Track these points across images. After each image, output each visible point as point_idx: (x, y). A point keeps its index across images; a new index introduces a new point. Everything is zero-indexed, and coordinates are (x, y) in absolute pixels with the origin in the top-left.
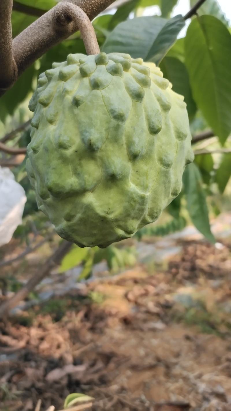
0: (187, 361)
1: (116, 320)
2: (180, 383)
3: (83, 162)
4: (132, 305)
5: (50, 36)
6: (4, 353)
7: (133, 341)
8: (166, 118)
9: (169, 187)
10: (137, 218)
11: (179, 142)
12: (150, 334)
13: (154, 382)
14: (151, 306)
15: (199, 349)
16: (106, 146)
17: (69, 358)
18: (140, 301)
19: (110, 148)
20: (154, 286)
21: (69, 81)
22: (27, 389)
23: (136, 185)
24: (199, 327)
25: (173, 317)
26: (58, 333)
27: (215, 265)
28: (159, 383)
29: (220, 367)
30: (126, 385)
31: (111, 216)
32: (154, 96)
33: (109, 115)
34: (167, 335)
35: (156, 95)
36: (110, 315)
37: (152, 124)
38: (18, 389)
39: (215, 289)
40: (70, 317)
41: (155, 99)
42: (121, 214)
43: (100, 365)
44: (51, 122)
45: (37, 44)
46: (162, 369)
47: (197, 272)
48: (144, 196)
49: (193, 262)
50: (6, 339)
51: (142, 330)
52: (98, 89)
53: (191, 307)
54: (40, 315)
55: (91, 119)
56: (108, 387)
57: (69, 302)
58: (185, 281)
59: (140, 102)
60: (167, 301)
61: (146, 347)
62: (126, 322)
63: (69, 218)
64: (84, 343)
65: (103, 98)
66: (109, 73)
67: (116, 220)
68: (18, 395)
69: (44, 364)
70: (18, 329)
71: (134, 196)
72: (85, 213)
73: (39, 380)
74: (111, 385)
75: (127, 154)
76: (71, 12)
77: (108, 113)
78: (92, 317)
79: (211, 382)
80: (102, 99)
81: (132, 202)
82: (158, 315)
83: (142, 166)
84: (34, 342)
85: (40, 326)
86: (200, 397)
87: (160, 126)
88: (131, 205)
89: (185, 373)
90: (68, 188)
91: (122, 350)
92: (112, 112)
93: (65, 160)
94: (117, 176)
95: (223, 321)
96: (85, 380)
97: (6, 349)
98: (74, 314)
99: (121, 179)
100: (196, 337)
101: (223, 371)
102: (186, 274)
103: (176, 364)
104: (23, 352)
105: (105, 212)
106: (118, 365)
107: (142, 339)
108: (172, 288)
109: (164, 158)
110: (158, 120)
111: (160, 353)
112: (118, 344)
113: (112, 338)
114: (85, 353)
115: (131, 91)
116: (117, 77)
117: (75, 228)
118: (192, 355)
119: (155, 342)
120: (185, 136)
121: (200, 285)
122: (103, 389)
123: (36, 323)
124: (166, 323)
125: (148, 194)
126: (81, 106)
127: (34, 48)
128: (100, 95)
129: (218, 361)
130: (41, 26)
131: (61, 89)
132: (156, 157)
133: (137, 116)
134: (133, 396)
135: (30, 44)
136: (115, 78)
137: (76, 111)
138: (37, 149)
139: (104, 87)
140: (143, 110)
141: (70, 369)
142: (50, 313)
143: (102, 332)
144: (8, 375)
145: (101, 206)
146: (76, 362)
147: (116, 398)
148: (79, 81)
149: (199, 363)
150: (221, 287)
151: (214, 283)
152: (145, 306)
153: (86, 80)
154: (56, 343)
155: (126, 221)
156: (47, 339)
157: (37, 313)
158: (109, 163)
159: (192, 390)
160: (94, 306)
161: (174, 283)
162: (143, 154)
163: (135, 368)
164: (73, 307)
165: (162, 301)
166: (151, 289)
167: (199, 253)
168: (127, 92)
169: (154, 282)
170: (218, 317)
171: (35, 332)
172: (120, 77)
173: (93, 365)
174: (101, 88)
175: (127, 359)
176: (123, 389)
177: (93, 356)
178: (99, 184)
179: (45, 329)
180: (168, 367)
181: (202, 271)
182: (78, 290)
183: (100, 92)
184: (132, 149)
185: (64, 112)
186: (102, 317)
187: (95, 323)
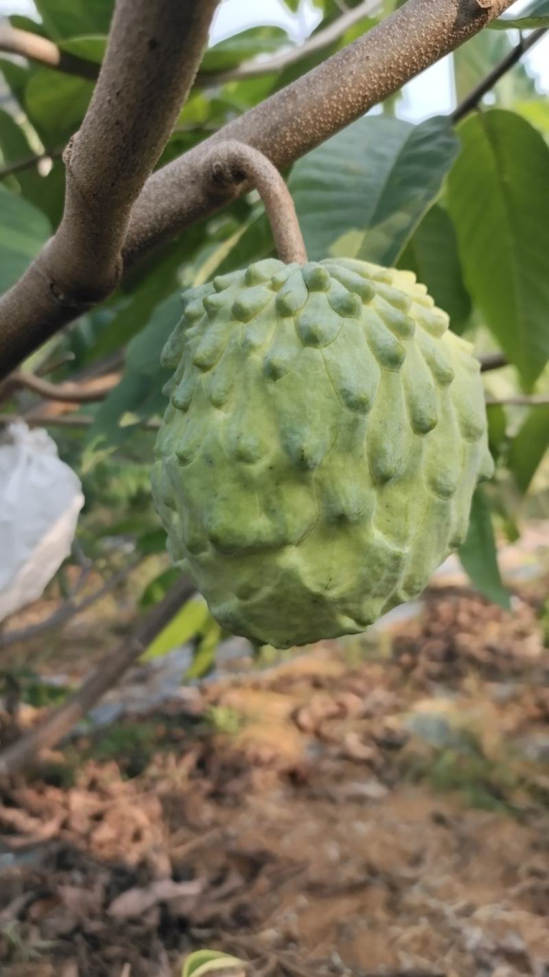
0: (436, 875)
1: (272, 775)
2: (423, 926)
3: (284, 488)
4: (307, 740)
5: (194, 203)
6: (8, 849)
7: (312, 826)
8: (444, 398)
9: (446, 534)
10: (382, 596)
11: (468, 444)
12: (351, 810)
13: (362, 923)
14: (354, 742)
15: (466, 847)
16: (330, 460)
17: (163, 865)
18: (326, 729)
19: (338, 462)
20: (361, 694)
21: (253, 322)
22: (64, 937)
23: (385, 533)
24: (466, 795)
25: (404, 768)
26: (135, 803)
27: (502, 647)
28: (373, 925)
29: (514, 891)
30: (295, 931)
31: (333, 594)
32: (420, 354)
33: (337, 399)
34: (391, 813)
35: (425, 354)
36: (258, 762)
37: (418, 413)
38: (43, 936)
39: (502, 705)
40: (164, 766)
41: (422, 360)
42: (352, 590)
43: (235, 881)
44: (218, 405)
45: (168, 218)
46: (378, 894)
47: (460, 664)
48: (399, 554)
49: (449, 639)
50: (12, 815)
51: (332, 800)
52: (315, 347)
53: (448, 746)
54: (91, 762)
55: (302, 406)
56: (256, 933)
57: (161, 729)
58: (431, 684)
59: (397, 372)
60: (389, 732)
61: (341, 840)
62: (295, 779)
63: (245, 593)
64: (197, 829)
65: (326, 365)
66: (333, 311)
67: (343, 600)
68: (43, 951)
69: (104, 878)
70: (41, 792)
71: (381, 555)
72: (281, 585)
73: (92, 916)
74: (262, 930)
75: (370, 473)
76: (248, 165)
77: (336, 396)
78: (214, 768)
79: (492, 926)
80: (324, 366)
81: (376, 567)
82: (368, 763)
83: (397, 495)
84: (80, 824)
85: (93, 786)
86: (469, 960)
87: (434, 418)
88: (374, 573)
89: (433, 903)
90: (251, 538)
91: (286, 846)
92: (345, 394)
93: (246, 484)
94: (350, 518)
95: (521, 781)
96: (199, 917)
97: (16, 842)
98: (172, 760)
99: (357, 523)
100: (460, 819)
101: (520, 899)
102: (435, 667)
103: (413, 881)
104: (54, 848)
105: (321, 585)
106: (278, 882)
107: (333, 821)
108: (400, 701)
109: (439, 479)
110: (431, 406)
111: (375, 855)
112: (276, 832)
113: (261, 818)
114: (199, 851)
115: (379, 350)
116: (351, 320)
117: (257, 612)
118: (448, 861)
119: (363, 828)
120: (480, 433)
121: (467, 694)
122: (242, 939)
123: (83, 779)
124: (390, 785)
125: (407, 550)
126: (282, 379)
127: (161, 225)
128: (320, 358)
129: (510, 875)
130: (177, 182)
131: (239, 339)
132: (423, 476)
133: (390, 400)
134: (313, 956)
135: (153, 217)
136: (347, 322)
137: (272, 388)
138: (189, 458)
139: (327, 343)
140: (402, 388)
141: (165, 889)
142: (116, 757)
143: (238, 803)
144: (18, 903)
145: (314, 573)
146: (179, 875)
147: (273, 960)
148: (274, 326)
149: (466, 880)
150: (515, 699)
151: (500, 690)
152: (339, 742)
153: (289, 323)
154: (130, 829)
155: (360, 602)
156: (111, 817)
157: (85, 756)
158: (336, 493)
159: (451, 944)
160: (219, 740)
161: (408, 689)
162: (401, 473)
163: (314, 889)
164: (169, 742)
165: (378, 731)
166: (354, 703)
167: (463, 618)
168: (371, 350)
169: (360, 685)
170: (509, 771)
171: (80, 801)
172: (356, 320)
173: (218, 882)
174: (321, 345)
175: (298, 867)
176: (289, 940)
177: (220, 860)
178: (312, 530)
179: (104, 794)
180: (394, 888)
181: (472, 660)
182: (181, 702)
183: (321, 352)
184: (379, 465)
185: (246, 388)
186: (238, 767)
187: (221, 782)
